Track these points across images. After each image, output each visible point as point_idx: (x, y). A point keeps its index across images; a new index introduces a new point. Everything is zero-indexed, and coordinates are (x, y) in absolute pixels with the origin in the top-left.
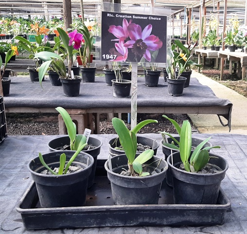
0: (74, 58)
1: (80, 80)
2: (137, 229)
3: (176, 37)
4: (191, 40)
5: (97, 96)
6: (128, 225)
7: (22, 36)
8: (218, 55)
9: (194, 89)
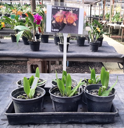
0: (37, 29)
1: (40, 42)
2: (68, 125)
3: (97, 16)
4: (105, 18)
5: (49, 51)
6: (63, 123)
7: (7, 15)
8: (120, 27)
9: (105, 48)
